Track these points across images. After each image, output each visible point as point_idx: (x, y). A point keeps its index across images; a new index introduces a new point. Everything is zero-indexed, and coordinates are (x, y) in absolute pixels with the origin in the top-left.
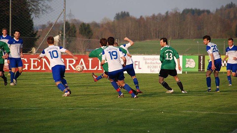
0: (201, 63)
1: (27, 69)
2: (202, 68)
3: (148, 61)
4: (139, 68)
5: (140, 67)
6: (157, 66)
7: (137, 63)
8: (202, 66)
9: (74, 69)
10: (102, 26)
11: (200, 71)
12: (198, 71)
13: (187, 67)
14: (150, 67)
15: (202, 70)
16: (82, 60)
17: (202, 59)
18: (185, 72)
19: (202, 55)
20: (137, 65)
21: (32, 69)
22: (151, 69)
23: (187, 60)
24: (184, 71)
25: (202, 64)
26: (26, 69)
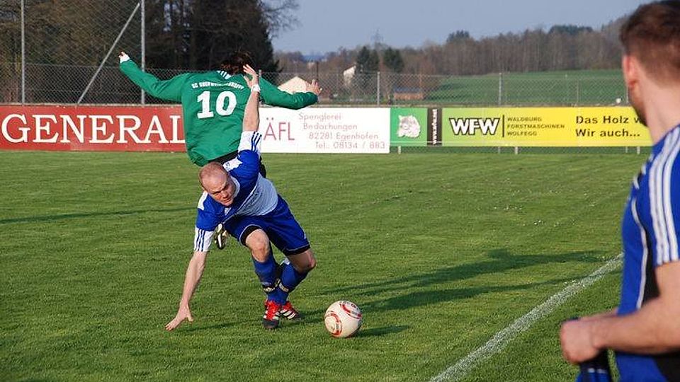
0: (432, 126)
1: (26, 141)
2: (435, 137)
3: (309, 122)
4: (289, 139)
5: (291, 137)
6: (331, 134)
7: (283, 127)
8: (435, 133)
9: (137, 140)
10: (421, 52)
11: (432, 144)
12: (426, 145)
13: (400, 135)
14: (315, 136)
15: (435, 142)
16: (155, 119)
17: (435, 116)
18: (397, 147)
19: (436, 106)
20: (284, 130)
21: (38, 140)
22: (318, 141)
23: (401, 118)
24: (396, 145)
25: (435, 128)
26: (23, 141)
